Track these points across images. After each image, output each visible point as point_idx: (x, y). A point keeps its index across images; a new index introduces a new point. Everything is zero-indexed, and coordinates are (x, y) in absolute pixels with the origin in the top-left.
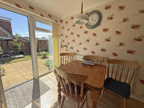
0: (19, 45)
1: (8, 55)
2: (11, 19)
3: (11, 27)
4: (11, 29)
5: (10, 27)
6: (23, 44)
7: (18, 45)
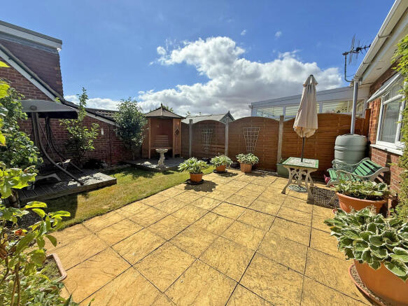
0: (90, 135)
1: (55, 175)
2: (60, 42)
3: (59, 72)
4: (60, 79)
5: (56, 69)
6: (102, 133)
7: (88, 134)
